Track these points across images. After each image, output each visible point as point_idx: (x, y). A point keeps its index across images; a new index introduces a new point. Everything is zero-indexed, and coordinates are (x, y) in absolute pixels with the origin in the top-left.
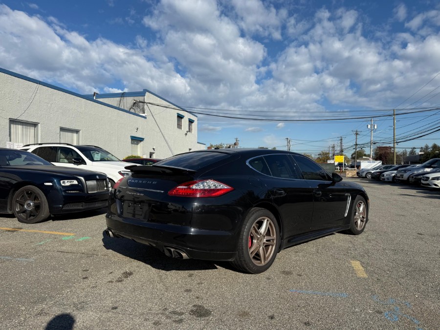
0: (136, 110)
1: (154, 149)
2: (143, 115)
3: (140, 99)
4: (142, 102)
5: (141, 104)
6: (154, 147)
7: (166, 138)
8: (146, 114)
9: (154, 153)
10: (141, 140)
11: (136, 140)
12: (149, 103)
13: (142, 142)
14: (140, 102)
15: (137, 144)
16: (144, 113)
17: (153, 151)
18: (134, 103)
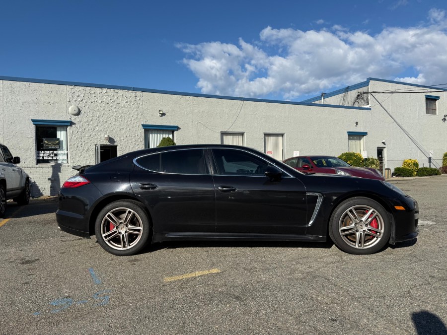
0: (360, 103)
1: (384, 143)
2: (368, 106)
3: (364, 89)
4: (366, 93)
5: (365, 95)
6: (384, 141)
7: (405, 128)
8: (370, 105)
9: (385, 148)
10: (364, 134)
11: (355, 136)
12: (374, 92)
13: (365, 137)
14: (364, 93)
15: (360, 140)
16: (368, 104)
17: (383, 145)
18: (358, 95)
